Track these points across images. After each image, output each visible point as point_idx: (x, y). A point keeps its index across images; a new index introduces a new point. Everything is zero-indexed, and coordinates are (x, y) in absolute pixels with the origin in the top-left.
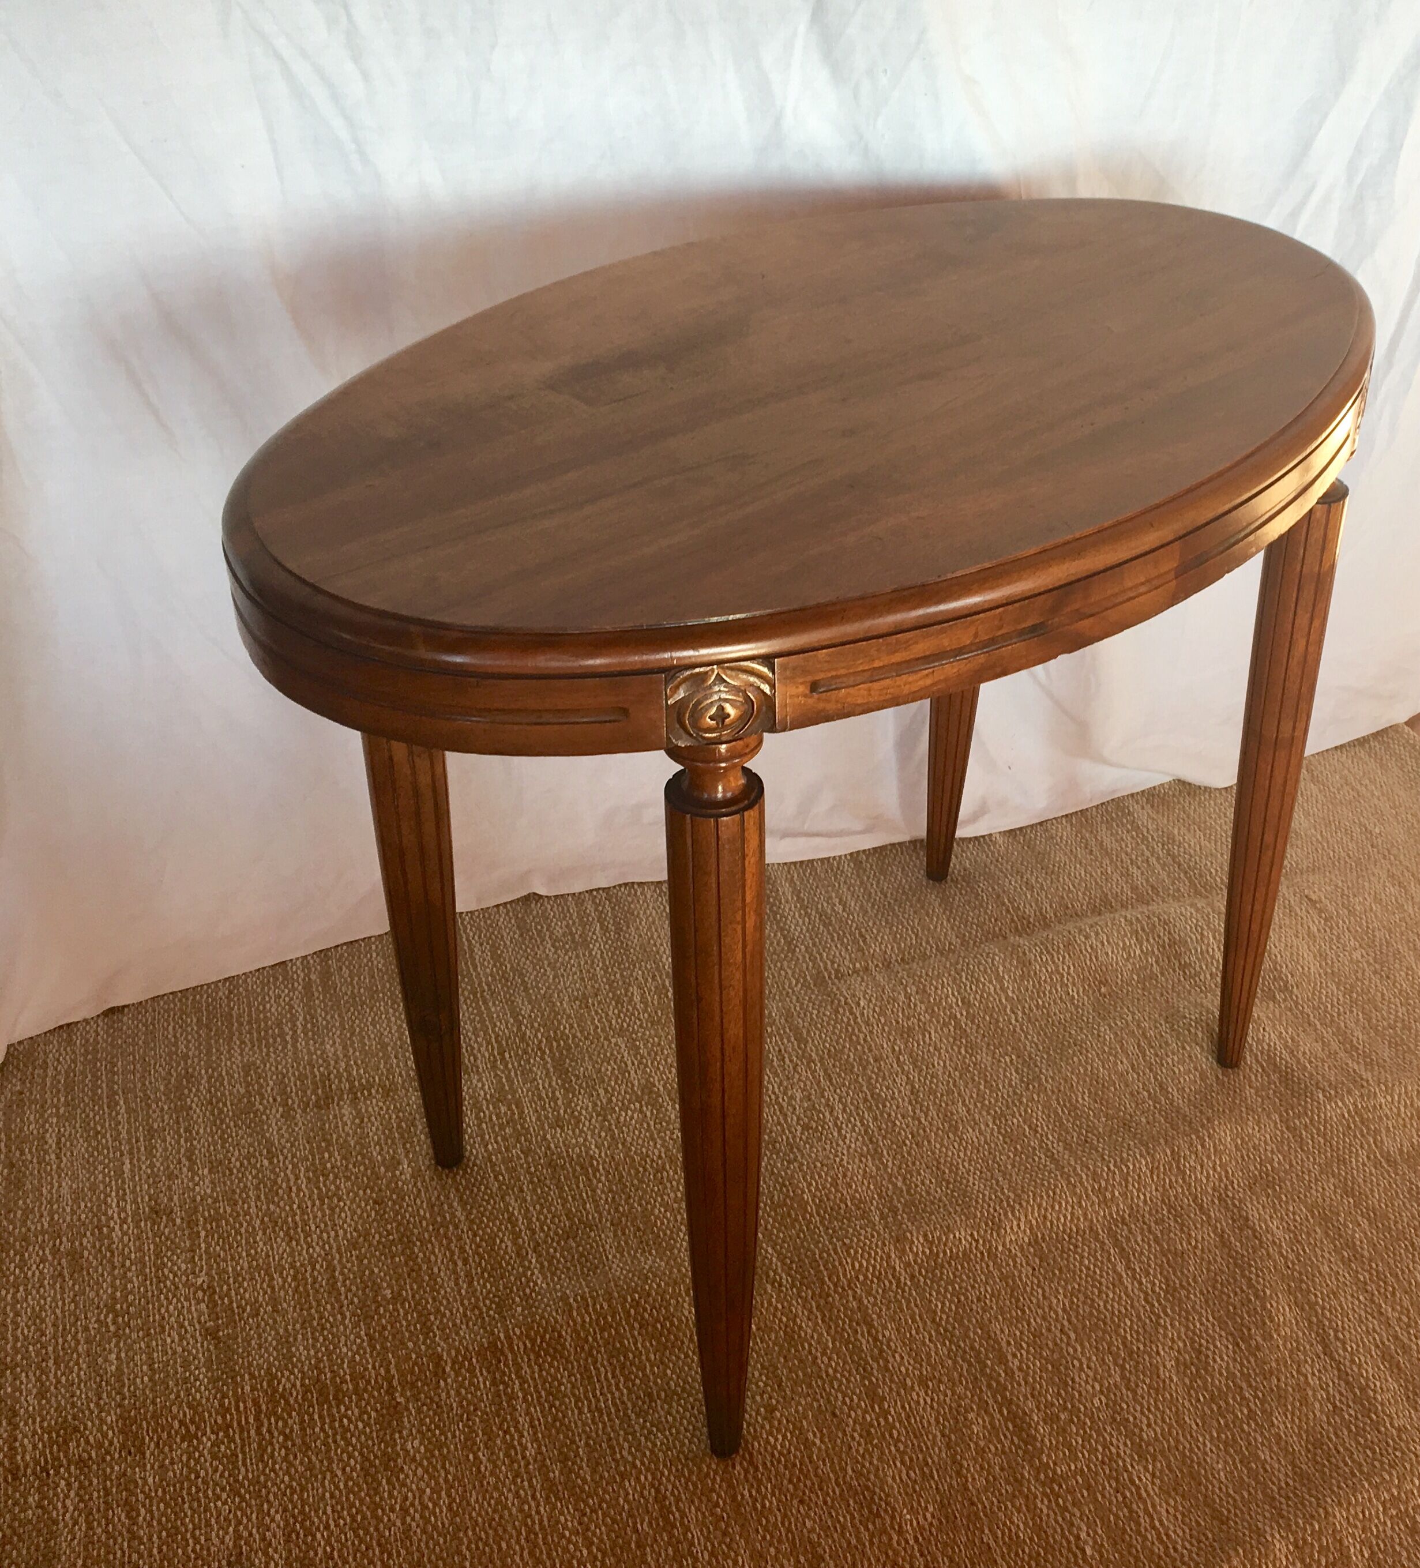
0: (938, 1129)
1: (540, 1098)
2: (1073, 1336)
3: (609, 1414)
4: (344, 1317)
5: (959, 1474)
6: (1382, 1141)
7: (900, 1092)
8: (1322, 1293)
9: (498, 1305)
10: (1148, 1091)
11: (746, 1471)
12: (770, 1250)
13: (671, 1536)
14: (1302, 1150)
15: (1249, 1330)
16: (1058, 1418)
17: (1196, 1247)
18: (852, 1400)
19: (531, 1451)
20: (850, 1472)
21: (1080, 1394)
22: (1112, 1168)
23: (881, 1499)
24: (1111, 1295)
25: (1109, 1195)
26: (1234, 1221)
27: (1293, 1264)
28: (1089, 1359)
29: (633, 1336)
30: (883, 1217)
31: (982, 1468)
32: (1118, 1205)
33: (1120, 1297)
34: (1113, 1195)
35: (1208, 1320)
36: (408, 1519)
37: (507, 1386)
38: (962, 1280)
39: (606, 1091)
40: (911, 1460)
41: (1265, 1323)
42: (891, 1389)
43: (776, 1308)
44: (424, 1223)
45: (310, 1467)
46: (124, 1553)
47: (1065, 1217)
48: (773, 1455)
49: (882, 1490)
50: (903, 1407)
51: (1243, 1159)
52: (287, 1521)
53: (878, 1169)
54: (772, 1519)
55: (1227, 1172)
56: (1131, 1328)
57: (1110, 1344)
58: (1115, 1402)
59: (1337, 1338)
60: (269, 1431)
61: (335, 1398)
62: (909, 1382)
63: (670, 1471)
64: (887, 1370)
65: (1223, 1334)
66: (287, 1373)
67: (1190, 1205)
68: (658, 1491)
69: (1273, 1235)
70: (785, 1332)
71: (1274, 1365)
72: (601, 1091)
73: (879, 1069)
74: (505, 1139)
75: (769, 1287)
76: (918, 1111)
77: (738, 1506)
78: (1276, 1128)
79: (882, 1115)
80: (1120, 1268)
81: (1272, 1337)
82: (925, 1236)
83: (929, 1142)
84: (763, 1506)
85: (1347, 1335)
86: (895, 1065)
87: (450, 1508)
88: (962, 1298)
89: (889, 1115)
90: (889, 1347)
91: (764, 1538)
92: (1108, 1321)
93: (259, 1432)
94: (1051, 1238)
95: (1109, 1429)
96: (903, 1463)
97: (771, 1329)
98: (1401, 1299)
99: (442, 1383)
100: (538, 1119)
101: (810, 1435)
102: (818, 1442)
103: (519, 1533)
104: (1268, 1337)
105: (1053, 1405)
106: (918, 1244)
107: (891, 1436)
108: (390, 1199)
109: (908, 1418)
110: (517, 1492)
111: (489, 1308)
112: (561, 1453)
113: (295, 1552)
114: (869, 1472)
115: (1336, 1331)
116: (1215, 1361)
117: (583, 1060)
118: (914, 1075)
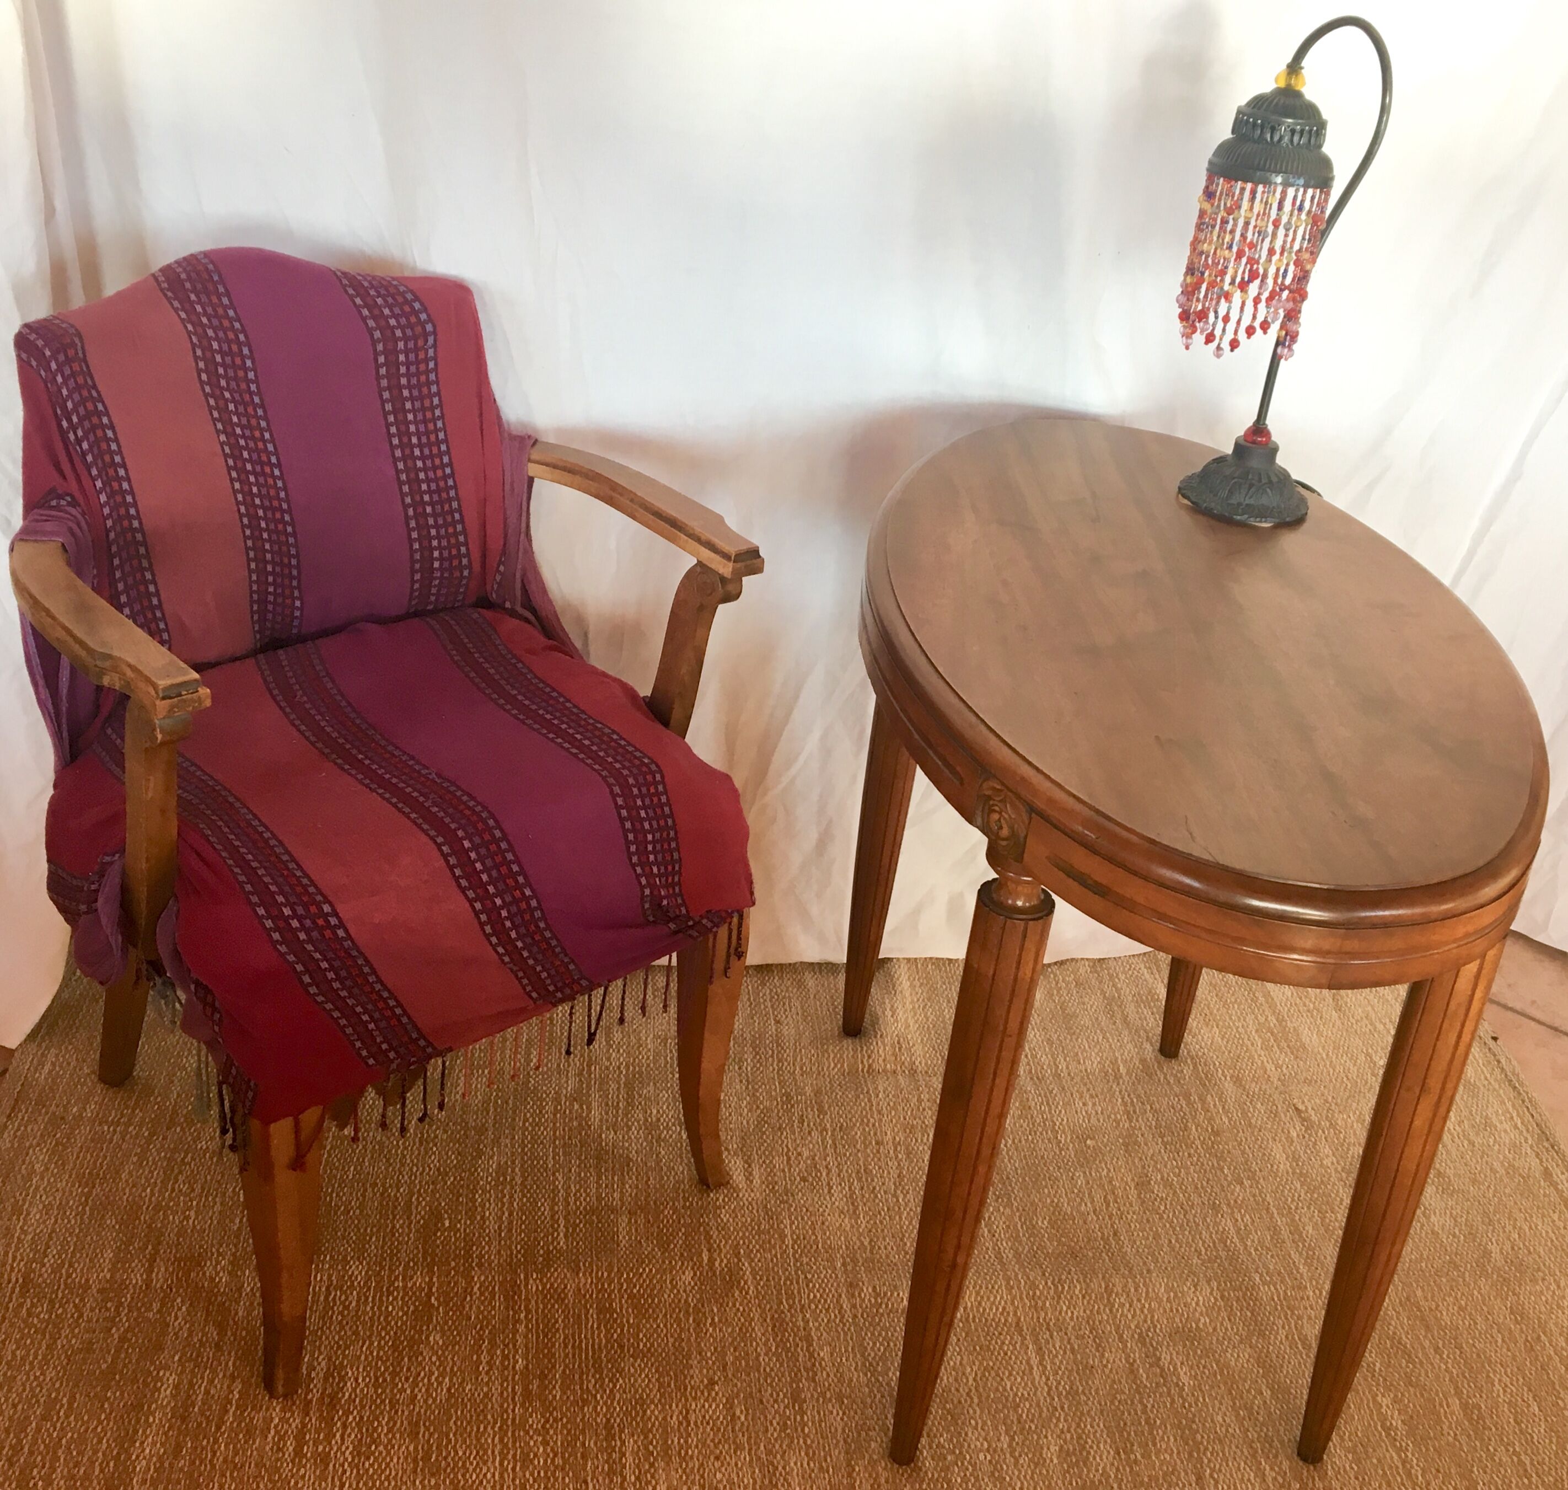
0: (911, 1210)
1: (607, 1105)
2: (976, 1400)
3: (587, 1355)
4: (410, 1231)
5: (850, 1475)
7: (889, 1173)
8: (1209, 1437)
9: (526, 1251)
10: (1103, 1234)
11: (680, 1423)
12: (746, 1264)
13: (610, 1455)
14: (1230, 1320)
15: (1132, 1445)
16: (945, 1459)
17: (1106, 1366)
18: (778, 1395)
19: (520, 1363)
20: (762, 1448)
21: (969, 1446)
22: (1050, 1283)
23: (781, 1474)
24: (1019, 1380)
25: (1040, 1304)
26: (1147, 1356)
27: (1190, 1406)
28: (984, 1423)
29: (621, 1303)
30: (844, 1264)
31: (870, 1476)
32: (1046, 1314)
33: (1026, 1384)
34: (1044, 1304)
35: (1098, 1425)
36: (416, 1390)
37: (515, 1312)
38: (895, 1331)
40: (814, 1453)
41: (1147, 1445)
42: (812, 1396)
43: (738, 1309)
44: (489, 1179)
45: (356, 1333)
47: (997, 1309)
48: (704, 1417)
49: (784, 1468)
50: (819, 1413)
51: (1172, 1311)
52: (329, 1369)
53: (852, 1227)
54: (691, 1465)
55: (1153, 1317)
56: (1029, 1410)
57: (1006, 1417)
58: (997, 1462)
59: (1211, 1476)
60: (334, 1299)
61: (388, 1289)
62: (828, 1395)
63: (621, 1408)
64: (814, 1380)
65: (1109, 1441)
66: (357, 1263)
67: (1111, 1332)
68: (608, 1420)
69: (1179, 1379)
70: (741, 1329)
71: (1146, 1479)
73: (878, 1152)
75: (737, 1293)
76: (899, 1192)
77: (667, 1448)
78: (1211, 1293)
79: (868, 1187)
80: (1035, 1361)
81: (1150, 1457)
82: (874, 1288)
83: (900, 1218)
84: (687, 1453)
85: (1222, 1477)
86: (892, 1152)
87: (449, 1390)
88: (892, 1344)
89: (874, 1188)
90: (820, 1364)
91: (681, 1477)
92: (1010, 1399)
93: (326, 1298)
94: (980, 1321)
96: (807, 1454)
97: (730, 1324)
98: (1281, 1463)
99: (468, 1298)
101: (738, 1413)
102: (743, 1418)
103: (496, 1423)
104: (1146, 1456)
105: (943, 1447)
106: (867, 1290)
107: (803, 1430)
108: (471, 1155)
109: (820, 1421)
110: (502, 1393)
111: (519, 1252)
112: (542, 1372)
113: (329, 1391)
114: (777, 1452)
115: (1213, 1470)
116: (1094, 1458)
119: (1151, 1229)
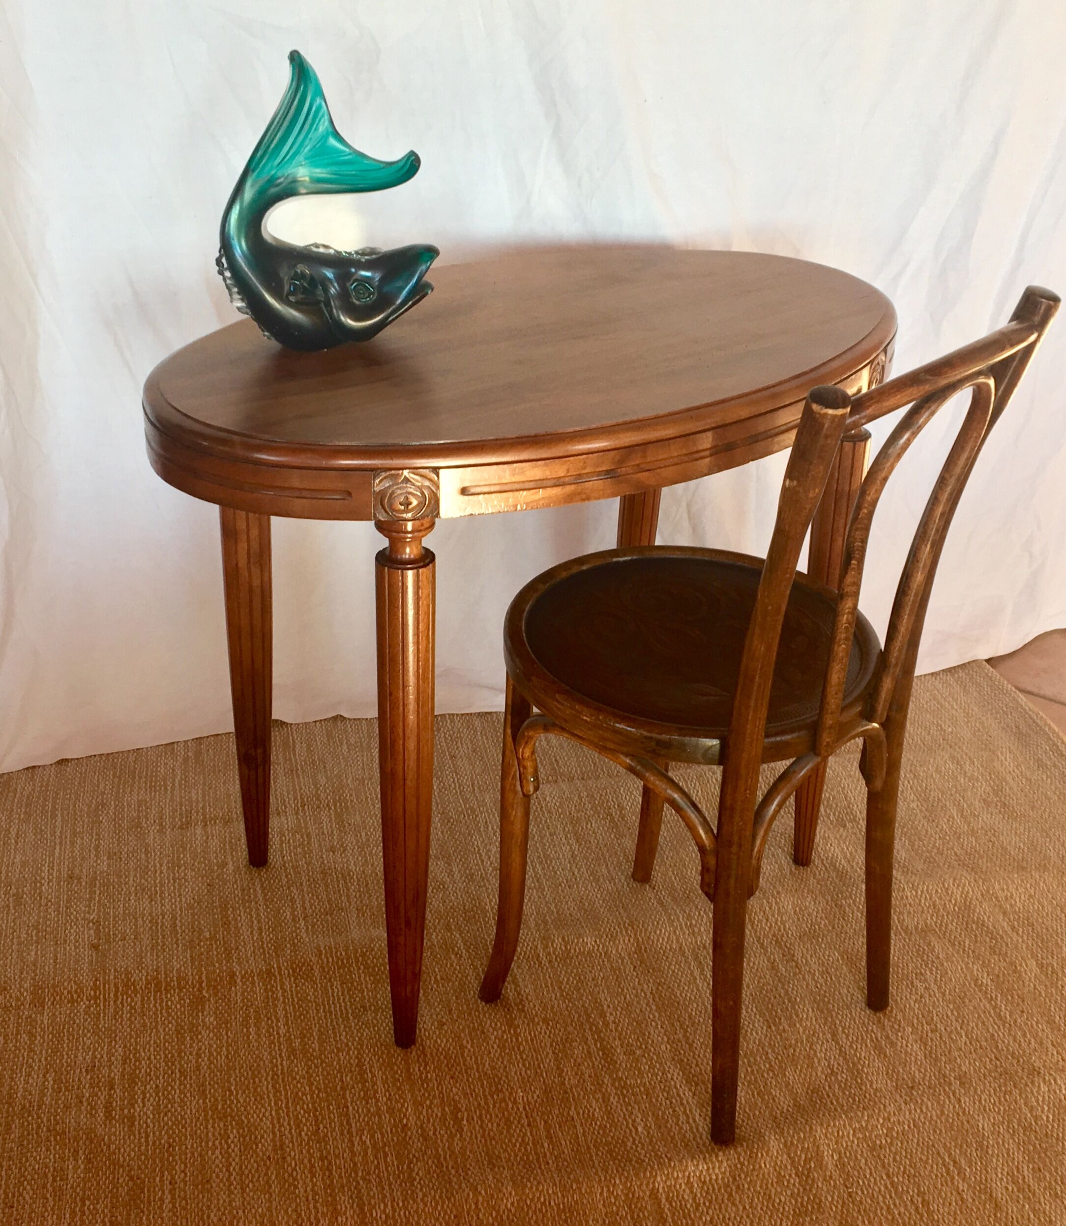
0: (586, 879)
1: (323, 834)
2: (654, 1007)
3: (336, 1015)
4: (178, 945)
5: (560, 1076)
6: (904, 920)
7: (564, 855)
8: (838, 1005)
9: (275, 948)
11: (419, 1057)
12: (458, 936)
13: (364, 1085)
14: (844, 919)
15: (780, 1019)
16: (634, 1053)
17: (753, 967)
18: (496, 1024)
19: (282, 1031)
20: (487, 1065)
21: (653, 1042)
22: (702, 913)
23: (504, 1082)
24: (686, 988)
25: (696, 930)
26: (784, 955)
27: (821, 985)
28: (663, 1023)
29: (358, 973)
30: (537, 924)
31: (576, 1074)
32: (702, 937)
33: (692, 991)
34: (700, 930)
35: (752, 1010)
36: (200, 1060)
37: (273, 993)
38: (584, 967)
39: (367, 834)
40: (530, 1064)
41: (791, 1017)
42: (524, 1022)
43: (455, 969)
44: (237, 899)
45: (144, 1025)
46: (24, 1059)
47: (663, 939)
48: (438, 1050)
49: (507, 1077)
50: (530, 1034)
51: (799, 919)
52: (125, 1052)
53: (539, 897)
54: (431, 1085)
55: (785, 926)
56: (696, 1009)
57: (679, 1016)
58: (676, 1050)
59: (843, 1032)
60: (122, 1003)
61: (165, 989)
62: (536, 1020)
63: (370, 1051)
64: (523, 1011)
65: (761, 1020)
66: (137, 972)
67: (753, 943)
68: (360, 1061)
69: (810, 968)
70: (459, 984)
71: (793, 1042)
72: (363, 834)
73: (552, 840)
74: (295, 854)
75: (453, 957)
76: (574, 868)
77: (409, 1075)
78: (827, 904)
79: (548, 867)
80: (697, 973)
81: (795, 1025)
82: (563, 939)
83: (578, 887)
84: (426, 1077)
85: (851, 1031)
86: (563, 839)
87: (227, 1057)
88: (582, 977)
89: (553, 868)
90: (527, 998)
91: (424, 1095)
92: (681, 1002)
93: (115, 1002)
94: (651, 950)
95: (668, 1064)
96: (524, 1065)
97: (450, 980)
98: (896, 1015)
99: (233, 988)
100: (320, 845)
101: (465, 1042)
102: (469, 1047)
103: (268, 1075)
104: (792, 1025)
105: (632, 1045)
106: (558, 941)
107: (519, 1049)
108: (218, 884)
109: (532, 1040)
110: (270, 1052)
111: (269, 949)
112: (301, 1033)
113: (128, 1069)
114: (500, 1067)
115: (844, 1028)
116: (752, 1034)
117: (355, 815)
118: (575, 847)
119: (776, 863)
